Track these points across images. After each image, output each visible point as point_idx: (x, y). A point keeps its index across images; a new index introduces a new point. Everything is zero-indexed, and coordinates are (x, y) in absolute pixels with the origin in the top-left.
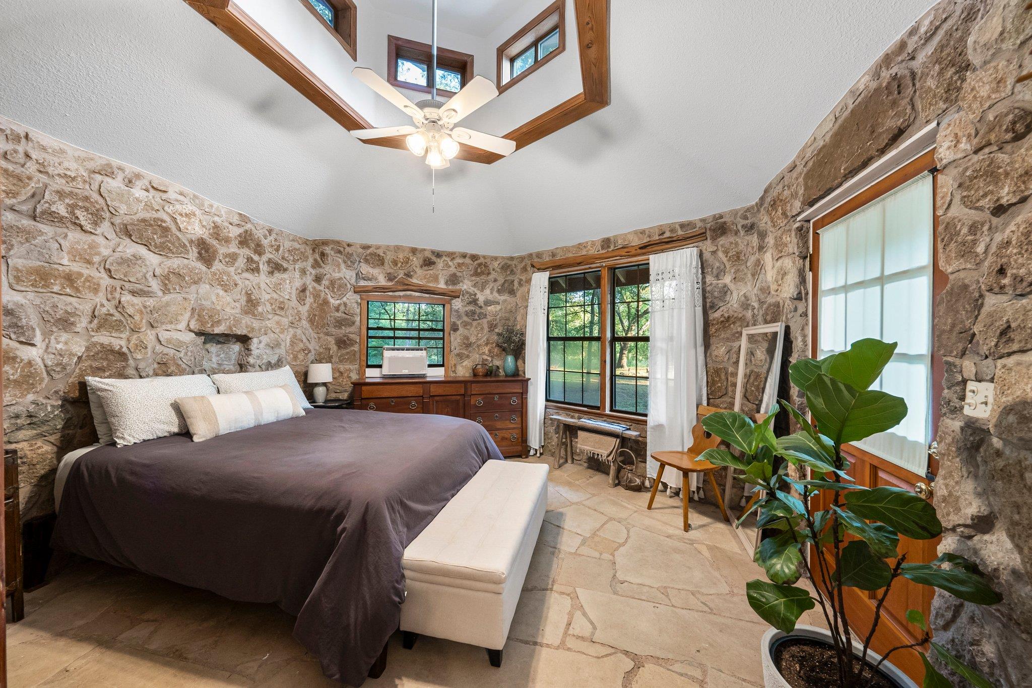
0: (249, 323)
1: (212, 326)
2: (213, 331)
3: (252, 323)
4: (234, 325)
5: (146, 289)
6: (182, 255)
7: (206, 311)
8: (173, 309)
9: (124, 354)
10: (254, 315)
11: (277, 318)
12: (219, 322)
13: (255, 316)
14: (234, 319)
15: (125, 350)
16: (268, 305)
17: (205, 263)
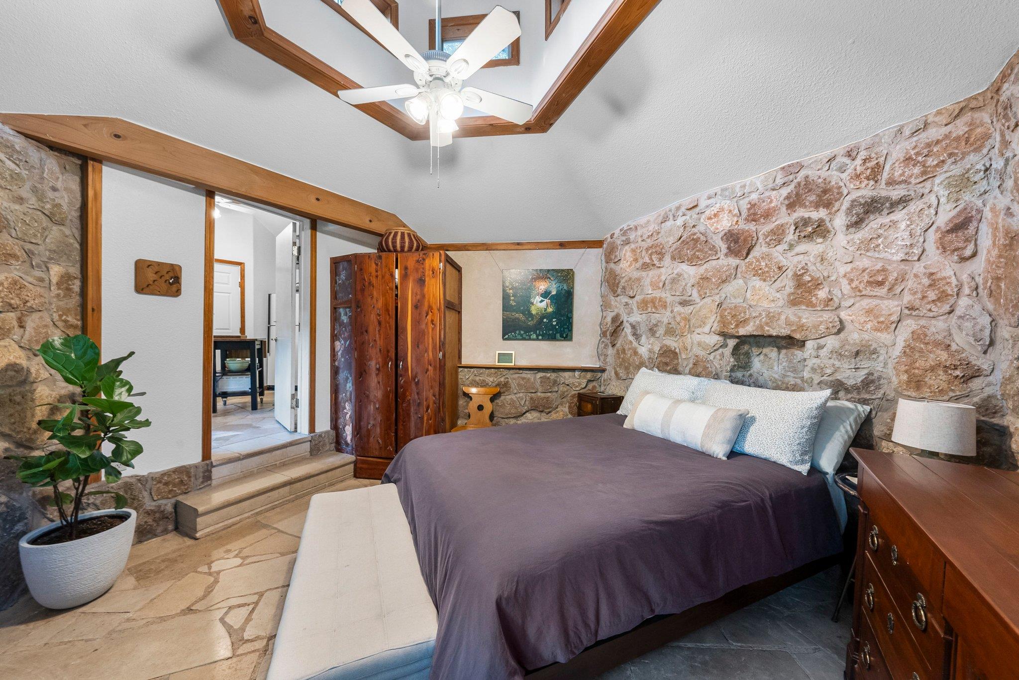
0: (793, 318)
1: (737, 326)
2: (738, 332)
3: (800, 318)
4: (767, 324)
5: (688, 299)
6: (710, 258)
7: (728, 311)
8: (704, 312)
9: (676, 353)
10: (810, 304)
11: (865, 303)
12: (745, 322)
13: (814, 306)
14: (767, 316)
15: (677, 350)
16: (844, 282)
17: (736, 256)
